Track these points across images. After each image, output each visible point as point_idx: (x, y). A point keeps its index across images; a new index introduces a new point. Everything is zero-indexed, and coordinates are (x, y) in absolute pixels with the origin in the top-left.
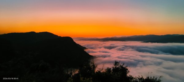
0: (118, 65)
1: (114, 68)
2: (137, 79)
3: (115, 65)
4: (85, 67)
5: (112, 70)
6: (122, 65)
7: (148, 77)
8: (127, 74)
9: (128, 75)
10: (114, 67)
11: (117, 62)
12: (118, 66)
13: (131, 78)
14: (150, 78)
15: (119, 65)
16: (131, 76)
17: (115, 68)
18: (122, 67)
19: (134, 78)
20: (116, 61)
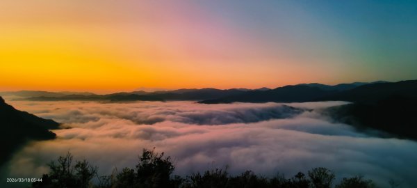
0: (149, 158)
1: (140, 167)
2: (190, 179)
3: (142, 159)
4: (57, 181)
5: (136, 172)
6: (158, 156)
7: (208, 172)
8: (170, 175)
9: (172, 176)
10: (141, 163)
11: (148, 152)
12: (149, 162)
13: (179, 181)
14: (211, 173)
15: (153, 158)
16: (179, 177)
17: (144, 165)
18: (159, 161)
19: (184, 180)
20: (144, 150)
